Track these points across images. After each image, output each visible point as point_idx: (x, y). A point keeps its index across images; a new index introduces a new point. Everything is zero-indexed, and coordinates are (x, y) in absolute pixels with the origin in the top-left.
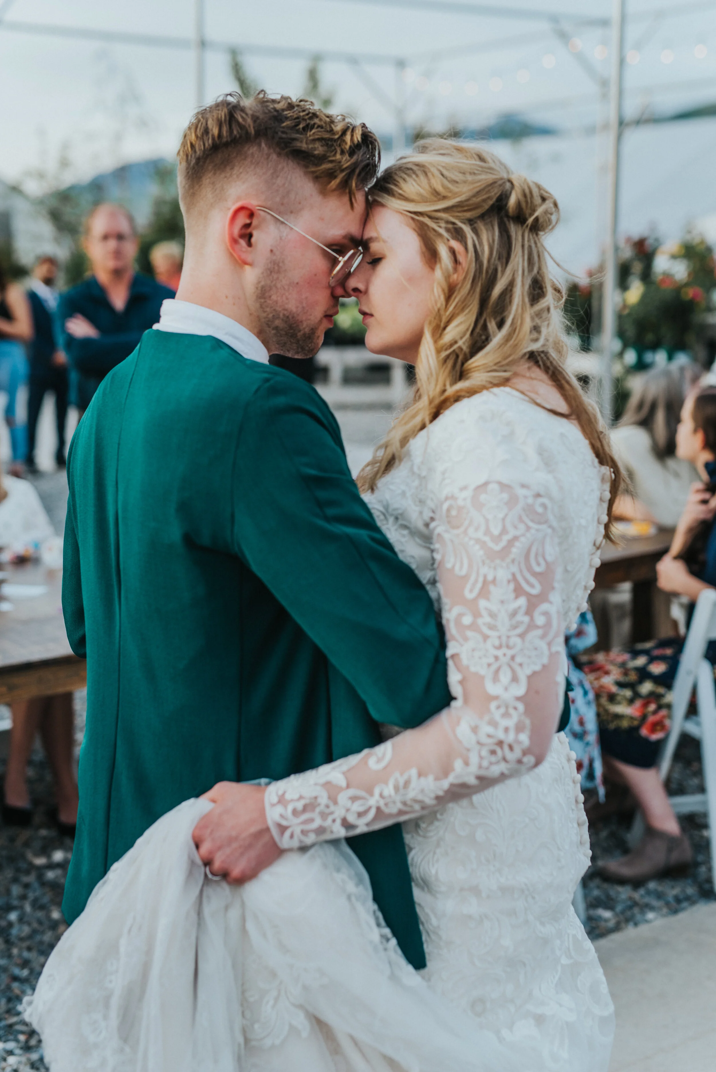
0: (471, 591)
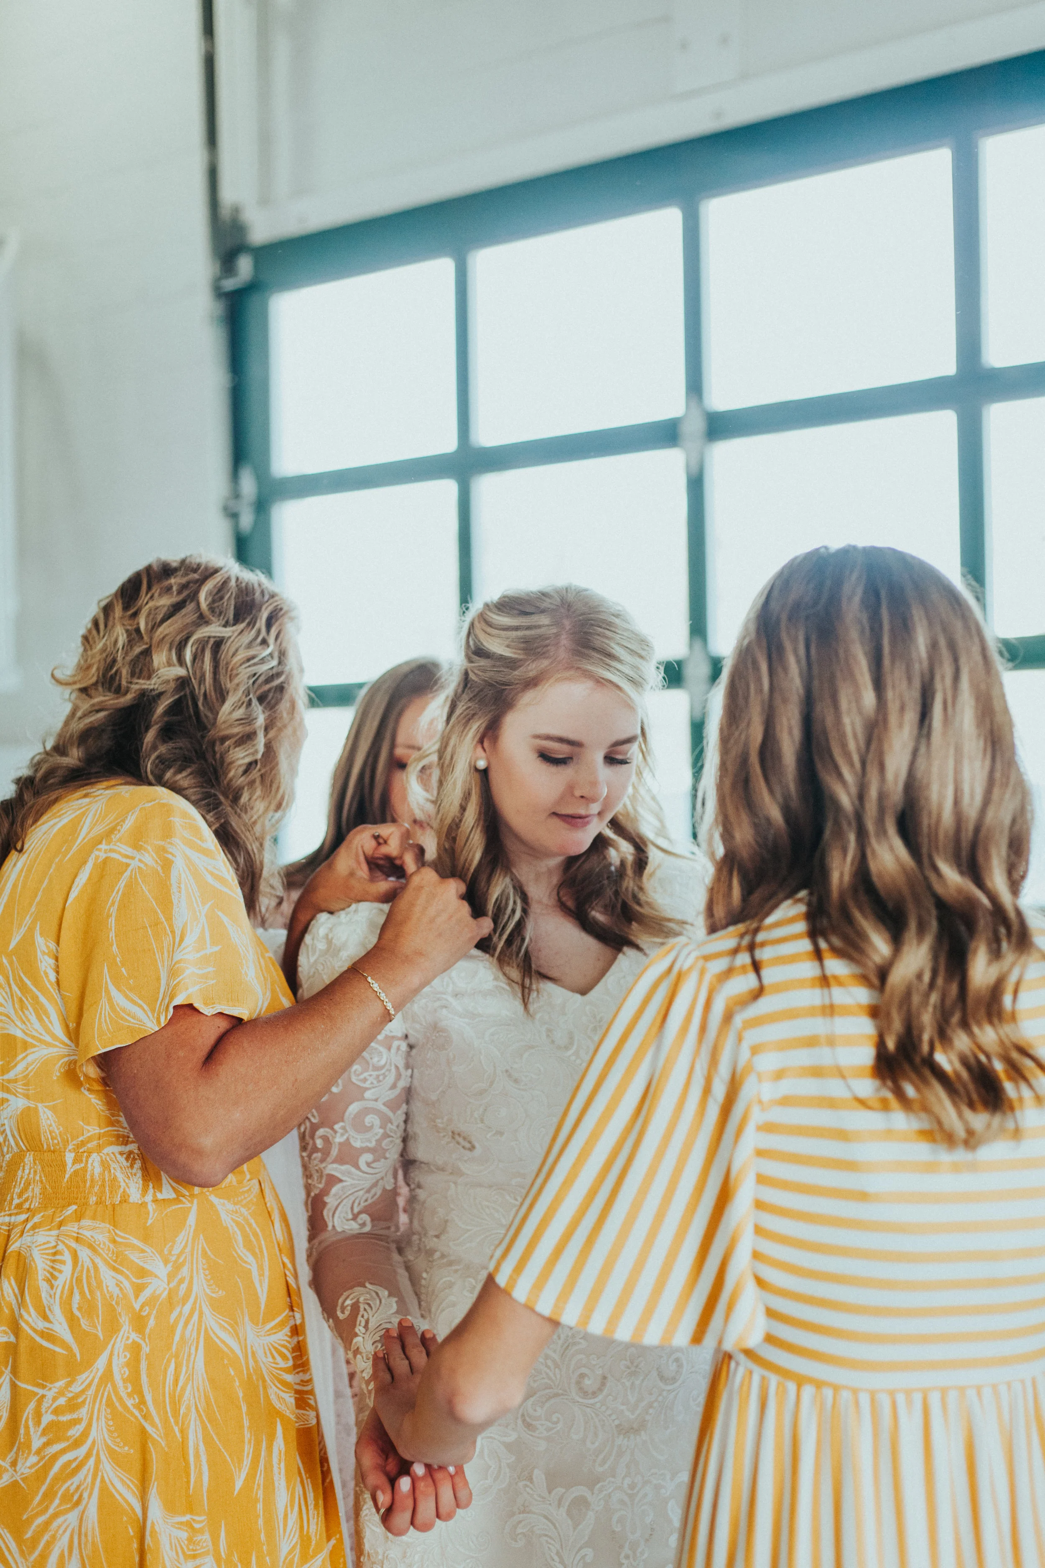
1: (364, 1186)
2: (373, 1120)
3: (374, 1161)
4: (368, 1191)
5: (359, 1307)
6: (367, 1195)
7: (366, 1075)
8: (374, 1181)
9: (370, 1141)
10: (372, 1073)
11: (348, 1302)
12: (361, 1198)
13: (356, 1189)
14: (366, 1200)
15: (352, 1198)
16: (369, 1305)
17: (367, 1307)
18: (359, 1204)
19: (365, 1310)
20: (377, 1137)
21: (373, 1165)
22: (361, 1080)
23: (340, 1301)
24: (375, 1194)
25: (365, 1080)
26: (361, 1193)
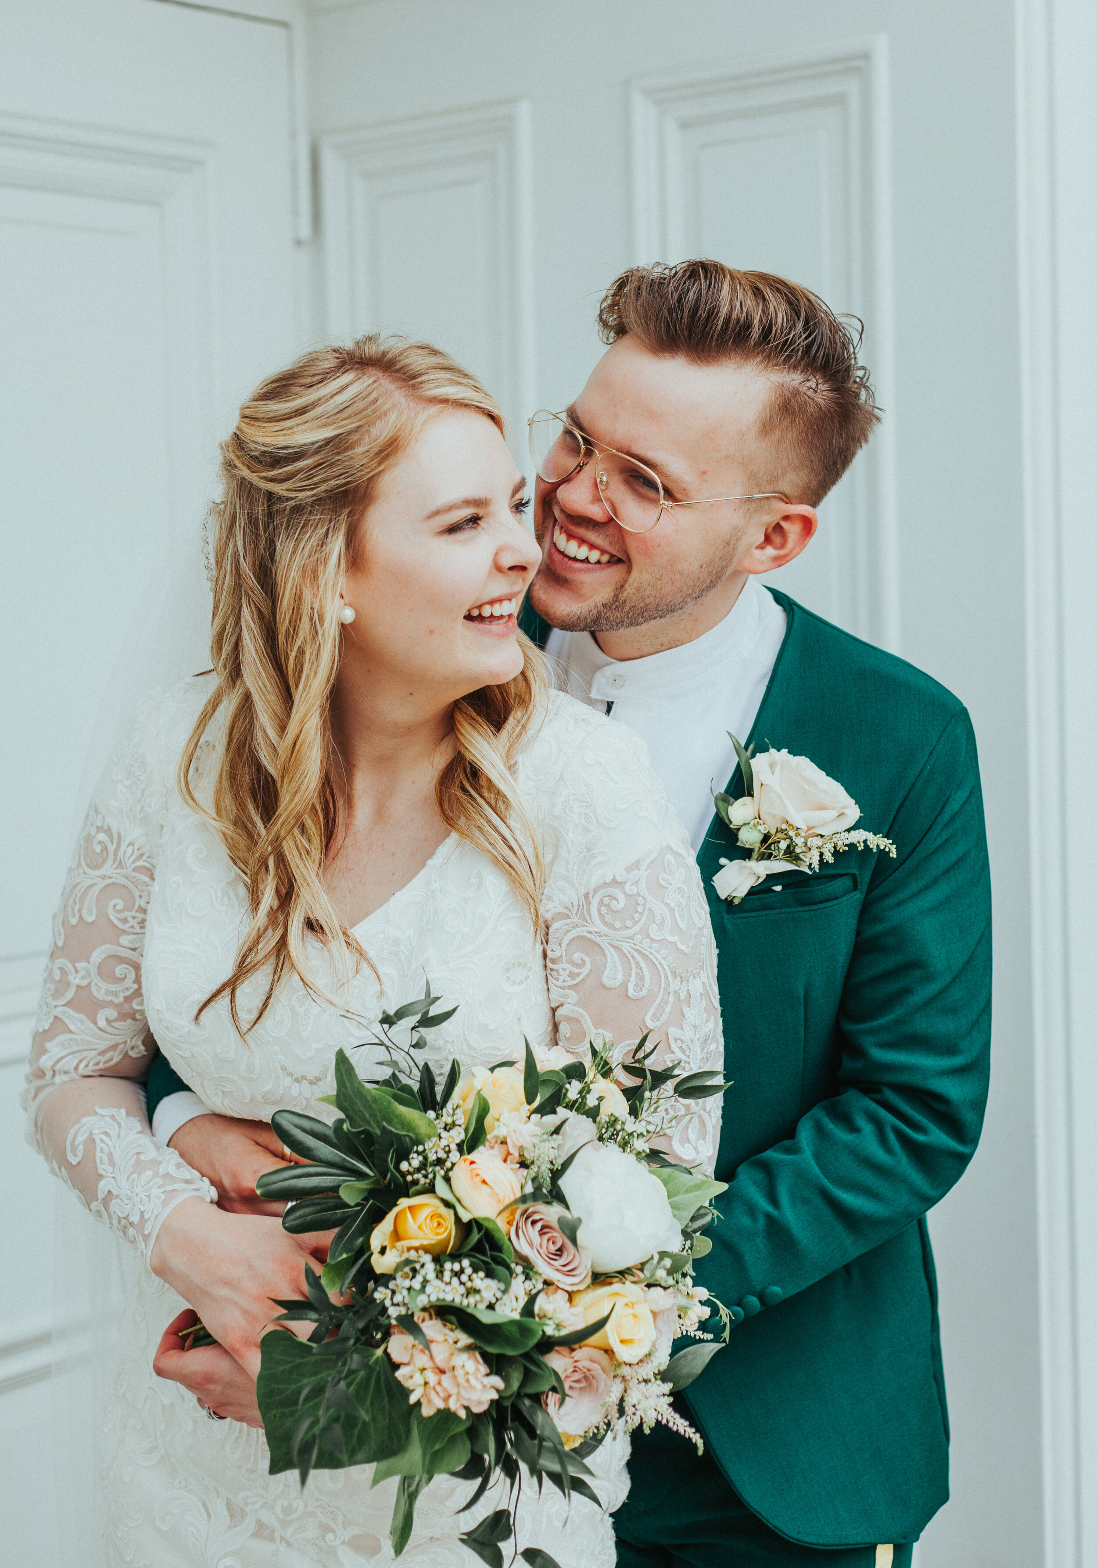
1: (96, 1047)
2: (126, 971)
3: (116, 1020)
4: (103, 1053)
5: (94, 1140)
6: (100, 1058)
7: (128, 914)
8: (113, 1043)
9: (117, 997)
10: (137, 914)
11: (80, 1139)
12: (91, 1060)
13: (86, 1047)
14: (97, 1064)
15: (80, 1056)
16: (106, 1134)
17: (104, 1137)
18: (87, 1066)
19: (102, 1140)
20: (128, 993)
21: (114, 1024)
22: (119, 919)
23: (68, 1142)
24: (111, 1059)
25: (125, 920)
26: (94, 1053)
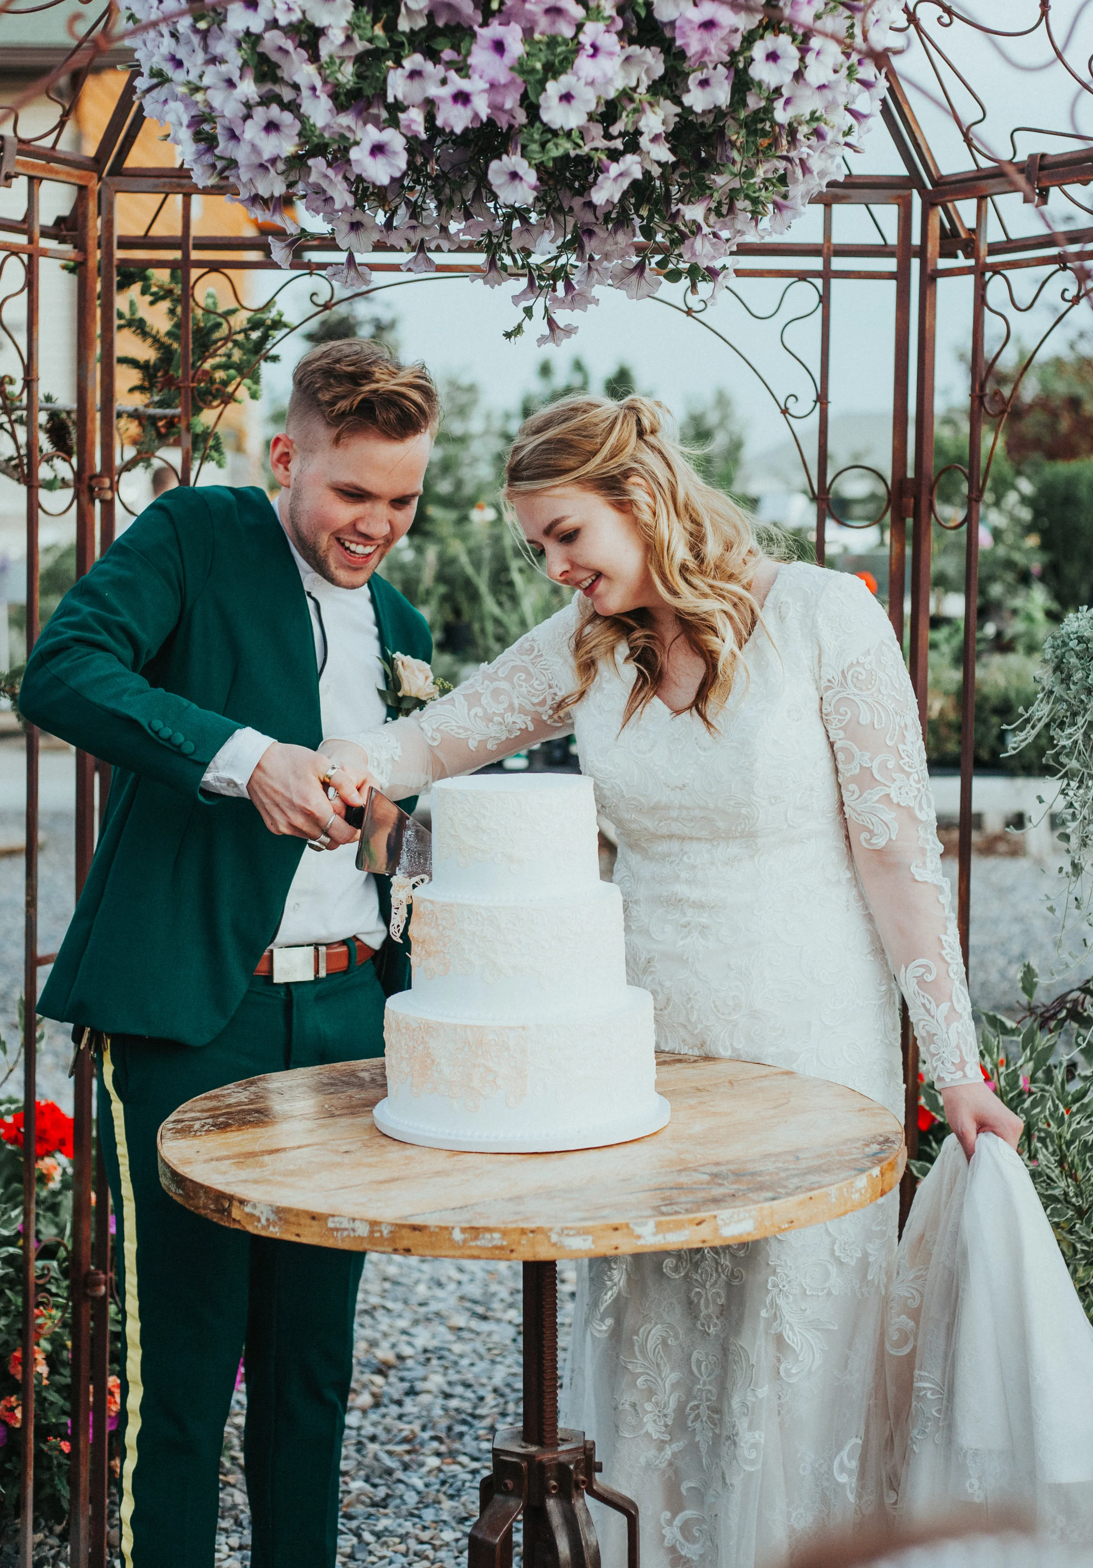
0: (891, 739)
